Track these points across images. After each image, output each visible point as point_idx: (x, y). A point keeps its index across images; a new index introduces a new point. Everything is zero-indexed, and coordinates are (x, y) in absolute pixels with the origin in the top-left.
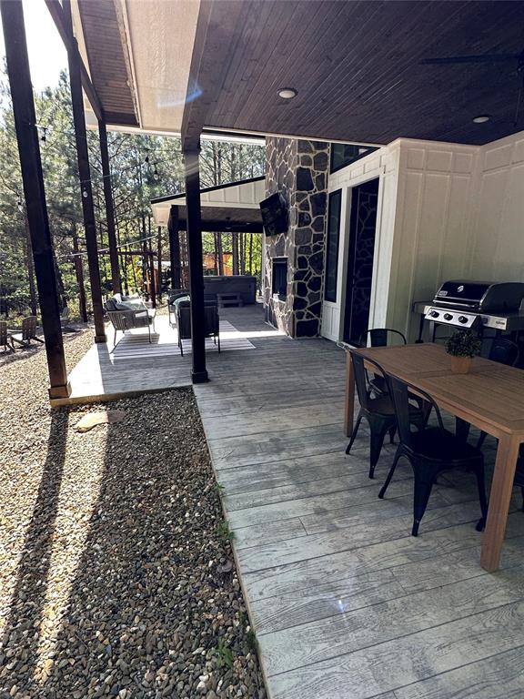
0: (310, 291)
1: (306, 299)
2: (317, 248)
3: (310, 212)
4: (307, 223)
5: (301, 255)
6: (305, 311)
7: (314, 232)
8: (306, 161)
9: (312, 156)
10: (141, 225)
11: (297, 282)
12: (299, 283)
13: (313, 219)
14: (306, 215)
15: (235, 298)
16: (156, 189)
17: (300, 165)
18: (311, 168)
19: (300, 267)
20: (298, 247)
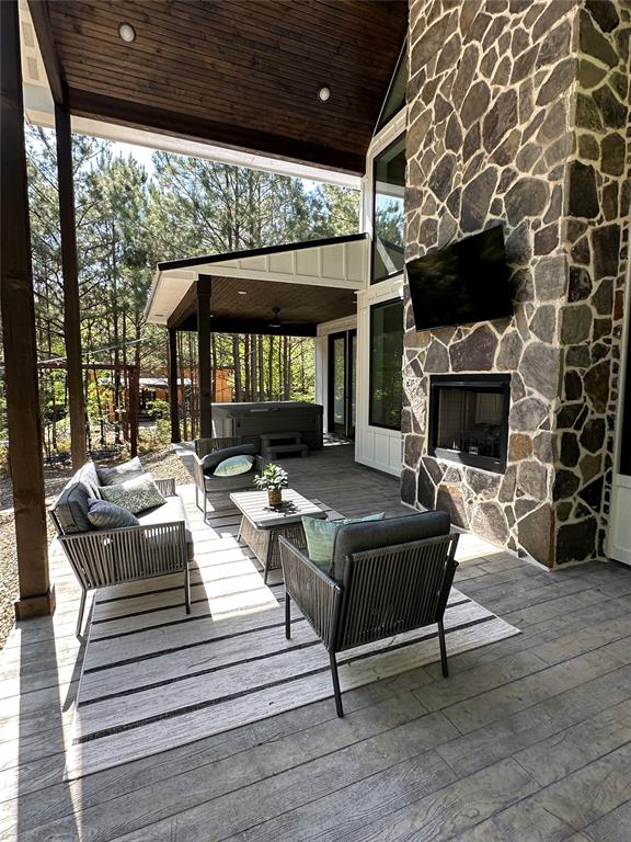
0: (584, 452)
1: (577, 471)
2: (600, 352)
3: (591, 269)
4: (585, 293)
5: (571, 368)
6: (575, 500)
7: (595, 315)
8: (588, 148)
9: (599, 138)
10: (112, 328)
11: (560, 432)
12: (565, 435)
13: (596, 285)
14: (583, 275)
15: (291, 441)
16: (142, 272)
17: (575, 157)
18: (597, 165)
19: (568, 398)
20: (567, 348)
